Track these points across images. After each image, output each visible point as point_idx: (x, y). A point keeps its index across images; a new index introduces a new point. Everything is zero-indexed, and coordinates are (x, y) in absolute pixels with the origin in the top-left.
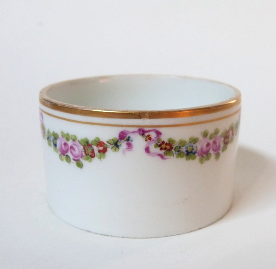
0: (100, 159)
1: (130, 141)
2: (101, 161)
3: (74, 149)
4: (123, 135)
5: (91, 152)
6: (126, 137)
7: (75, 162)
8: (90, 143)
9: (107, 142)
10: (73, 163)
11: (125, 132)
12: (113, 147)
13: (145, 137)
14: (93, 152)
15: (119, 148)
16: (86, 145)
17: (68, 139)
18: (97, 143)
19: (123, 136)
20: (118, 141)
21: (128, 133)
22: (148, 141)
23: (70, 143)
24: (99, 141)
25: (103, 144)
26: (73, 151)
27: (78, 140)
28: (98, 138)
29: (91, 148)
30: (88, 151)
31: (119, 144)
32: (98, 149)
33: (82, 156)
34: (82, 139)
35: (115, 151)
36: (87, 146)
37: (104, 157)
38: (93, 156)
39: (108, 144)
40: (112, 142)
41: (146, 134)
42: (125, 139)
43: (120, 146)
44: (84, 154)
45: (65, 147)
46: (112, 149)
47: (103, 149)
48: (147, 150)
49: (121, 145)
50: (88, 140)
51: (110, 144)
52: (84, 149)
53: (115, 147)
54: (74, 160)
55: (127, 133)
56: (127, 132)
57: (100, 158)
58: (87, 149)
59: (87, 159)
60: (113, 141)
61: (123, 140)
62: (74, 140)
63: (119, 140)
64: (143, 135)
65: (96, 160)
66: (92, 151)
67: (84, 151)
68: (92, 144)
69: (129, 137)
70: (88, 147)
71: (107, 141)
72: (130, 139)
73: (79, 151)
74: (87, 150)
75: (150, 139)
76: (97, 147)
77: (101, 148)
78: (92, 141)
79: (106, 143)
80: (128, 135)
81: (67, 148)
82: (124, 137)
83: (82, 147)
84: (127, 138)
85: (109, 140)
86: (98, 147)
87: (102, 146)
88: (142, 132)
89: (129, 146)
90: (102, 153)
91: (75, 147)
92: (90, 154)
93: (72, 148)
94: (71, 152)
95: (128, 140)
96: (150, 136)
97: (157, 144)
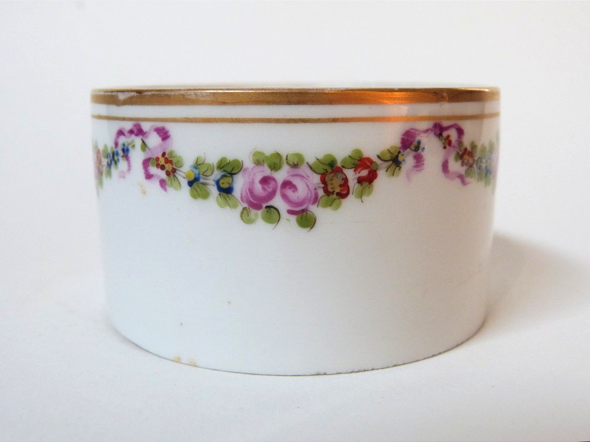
0: (361, 197)
1: (420, 150)
2: (362, 202)
3: (294, 187)
4: (409, 138)
5: (341, 186)
6: (414, 141)
7: (293, 218)
8: (339, 164)
9: (379, 157)
10: (288, 220)
11: (412, 131)
12: (390, 166)
13: (443, 141)
14: (345, 183)
15: (400, 168)
16: (329, 170)
17: (275, 167)
18: (356, 162)
19: (409, 141)
20: (399, 152)
21: (417, 132)
22: (448, 147)
23: (281, 176)
24: (360, 158)
25: (368, 164)
26: (289, 193)
27: (307, 163)
28: (358, 152)
29: (340, 176)
30: (332, 184)
31: (400, 158)
32: (358, 175)
33: (315, 200)
34: (318, 159)
35: (393, 175)
36: (331, 173)
37: (370, 193)
38: (343, 194)
39: (379, 162)
40: (388, 156)
41: (445, 134)
42: (413, 147)
43: (403, 162)
44: (321, 192)
45: (264, 189)
46: (387, 171)
47: (369, 173)
48: (445, 167)
49: (404, 160)
50: (334, 158)
51: (382, 162)
52: (323, 181)
53: (394, 166)
54: (290, 212)
55: (415, 134)
56: (417, 130)
57: (360, 195)
58: (332, 180)
59: (329, 204)
60: (391, 153)
61: (408, 150)
62: (295, 166)
63: (401, 151)
64: (441, 137)
65: (350, 202)
66: (342, 183)
67: (322, 185)
68: (343, 167)
69: (419, 143)
70: (332, 175)
71: (379, 154)
72: (422, 146)
73: (309, 189)
74: (329, 183)
75: (450, 143)
76: (355, 171)
77: (364, 173)
78: (344, 161)
79: (375, 159)
80: (418, 138)
81: (270, 190)
82: (411, 144)
83: (316, 179)
84: (415, 143)
85: (383, 153)
86: (358, 171)
87: (366, 167)
88: (439, 130)
89: (419, 159)
90: (365, 184)
91: (297, 182)
92: (338, 190)
93: (287, 184)
94: (284, 197)
95: (417, 148)
96: (450, 138)
97: (458, 153)
